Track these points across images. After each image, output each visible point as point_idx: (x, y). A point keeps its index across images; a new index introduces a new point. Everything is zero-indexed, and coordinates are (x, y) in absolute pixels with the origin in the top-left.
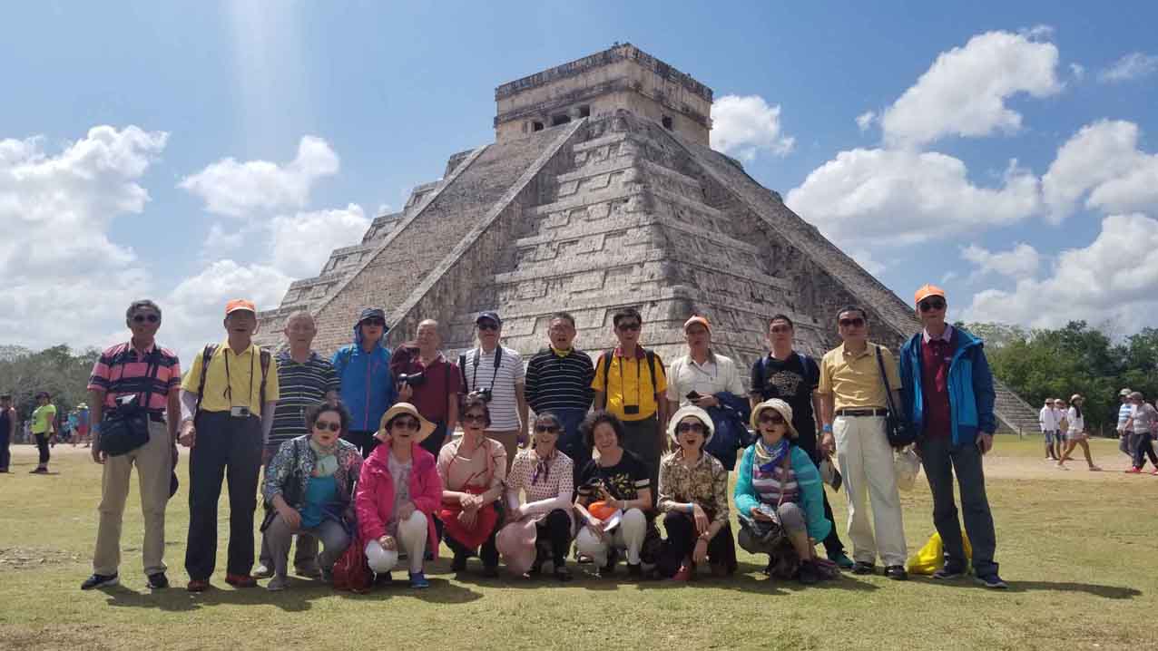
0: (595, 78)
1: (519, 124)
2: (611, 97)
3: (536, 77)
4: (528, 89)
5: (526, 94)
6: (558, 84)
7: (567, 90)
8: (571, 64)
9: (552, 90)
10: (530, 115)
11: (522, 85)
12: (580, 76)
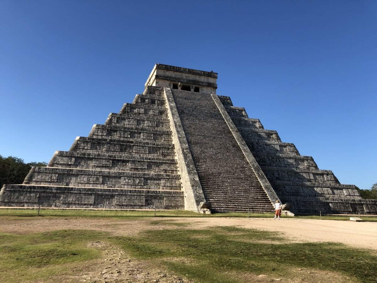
0: (203, 79)
1: (167, 83)
2: (209, 88)
3: (178, 68)
4: (174, 71)
5: (172, 72)
6: (187, 75)
7: (191, 78)
8: (194, 70)
9: (184, 76)
10: (174, 81)
11: (170, 68)
12: (197, 76)
